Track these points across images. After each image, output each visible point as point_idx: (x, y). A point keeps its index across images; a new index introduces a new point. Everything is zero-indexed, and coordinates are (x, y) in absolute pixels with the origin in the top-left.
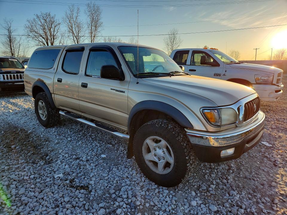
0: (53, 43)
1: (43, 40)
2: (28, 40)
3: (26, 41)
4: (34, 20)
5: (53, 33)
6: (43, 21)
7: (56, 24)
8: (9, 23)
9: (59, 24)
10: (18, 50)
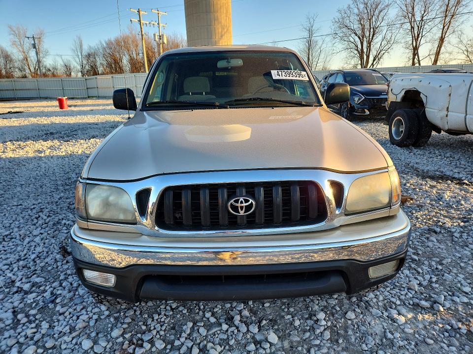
0: (371, 42)
1: (357, 39)
2: (334, 42)
3: (330, 44)
4: (349, 7)
5: (374, 24)
6: (362, 6)
7: (383, 7)
8: (312, 20)
9: (387, 6)
10: (317, 60)
